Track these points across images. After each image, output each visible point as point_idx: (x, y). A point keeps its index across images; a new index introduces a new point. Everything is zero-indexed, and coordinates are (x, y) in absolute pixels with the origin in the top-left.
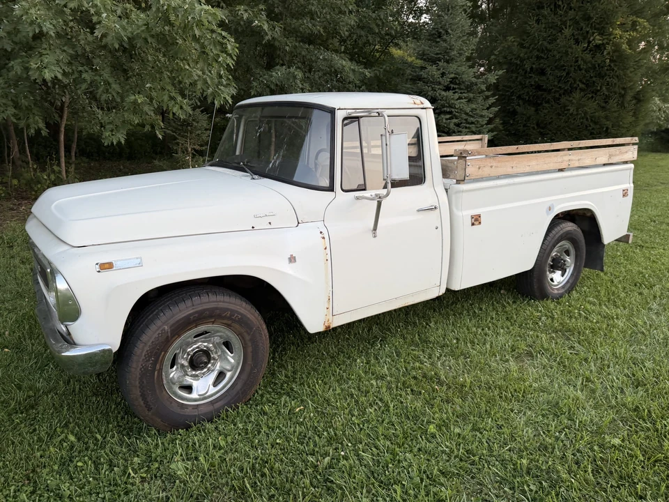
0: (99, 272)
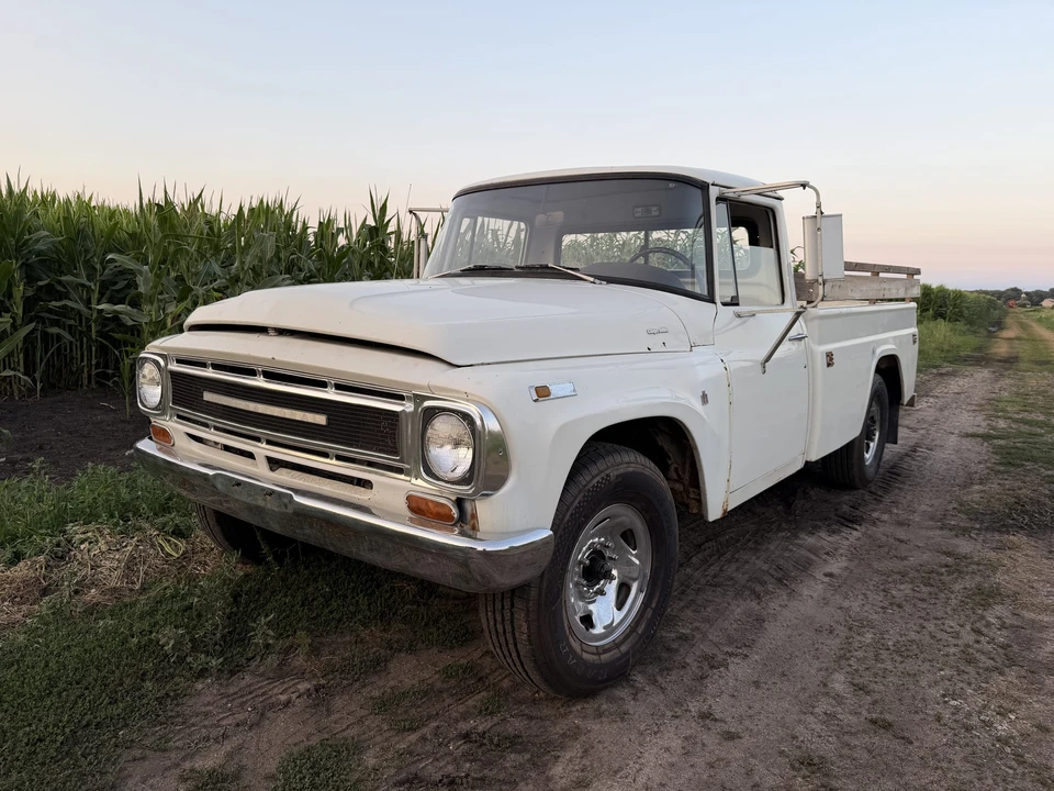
0: (535, 401)
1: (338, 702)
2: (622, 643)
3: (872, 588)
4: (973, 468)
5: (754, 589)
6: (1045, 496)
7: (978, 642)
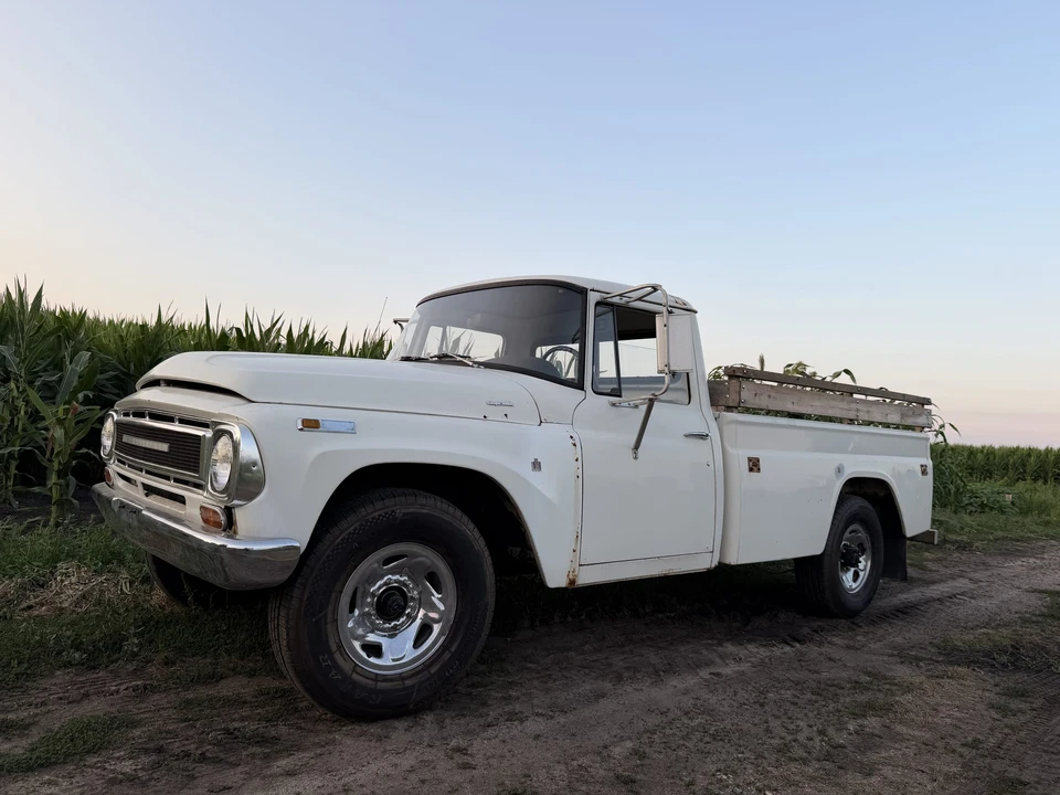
0: (301, 430)
1: (154, 697)
2: (409, 677)
3: (750, 688)
7: (811, 739)
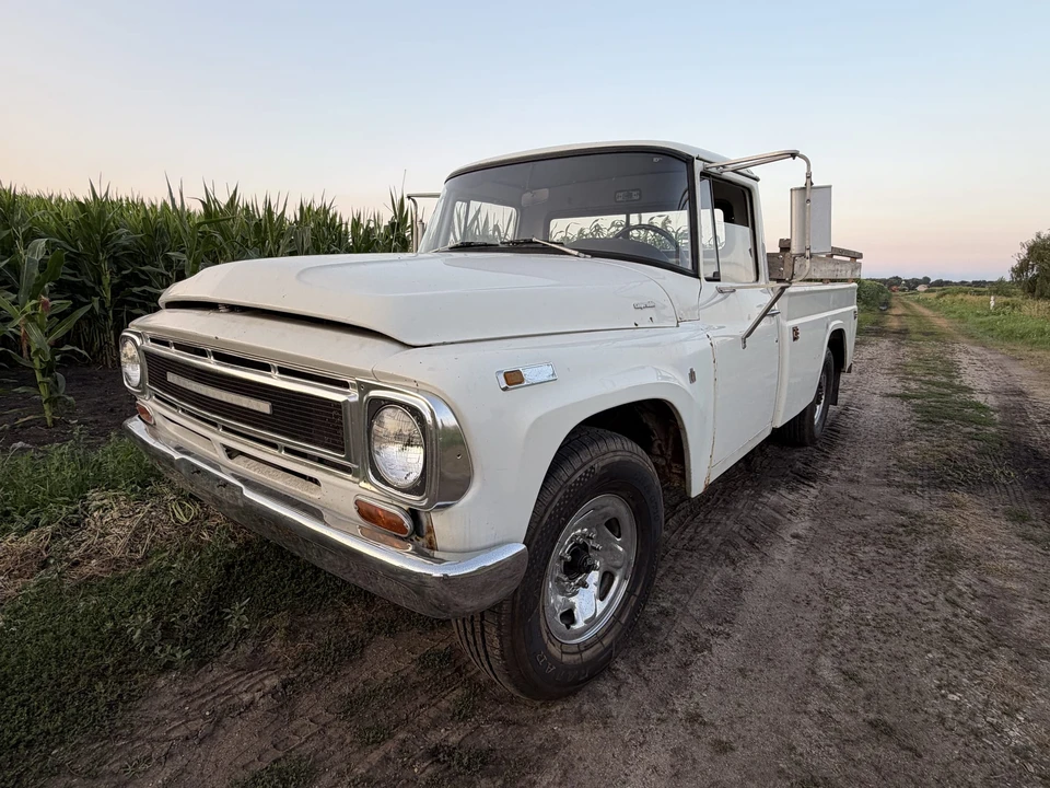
0: (505, 389)
1: (305, 702)
2: (604, 635)
3: (838, 550)
4: (901, 426)
5: (727, 553)
6: (971, 452)
7: (956, 615)
